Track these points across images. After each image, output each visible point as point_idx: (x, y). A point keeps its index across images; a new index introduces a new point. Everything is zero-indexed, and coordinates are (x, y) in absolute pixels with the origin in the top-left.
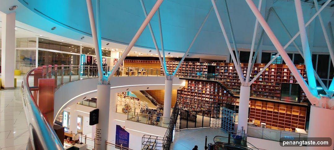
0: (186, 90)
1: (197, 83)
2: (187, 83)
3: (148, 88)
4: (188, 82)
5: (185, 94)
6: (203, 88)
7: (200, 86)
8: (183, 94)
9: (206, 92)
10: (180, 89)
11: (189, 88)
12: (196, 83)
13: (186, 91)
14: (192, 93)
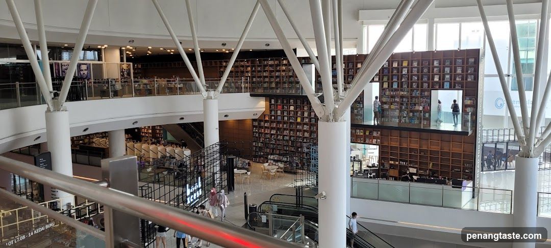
0: (267, 118)
1: (285, 102)
2: (268, 103)
3: (182, 118)
4: (270, 102)
5: (266, 127)
6: (297, 112)
7: (292, 108)
8: (262, 127)
9: (303, 119)
10: (256, 117)
11: (273, 113)
12: (283, 103)
13: (266, 121)
14: (279, 122)
